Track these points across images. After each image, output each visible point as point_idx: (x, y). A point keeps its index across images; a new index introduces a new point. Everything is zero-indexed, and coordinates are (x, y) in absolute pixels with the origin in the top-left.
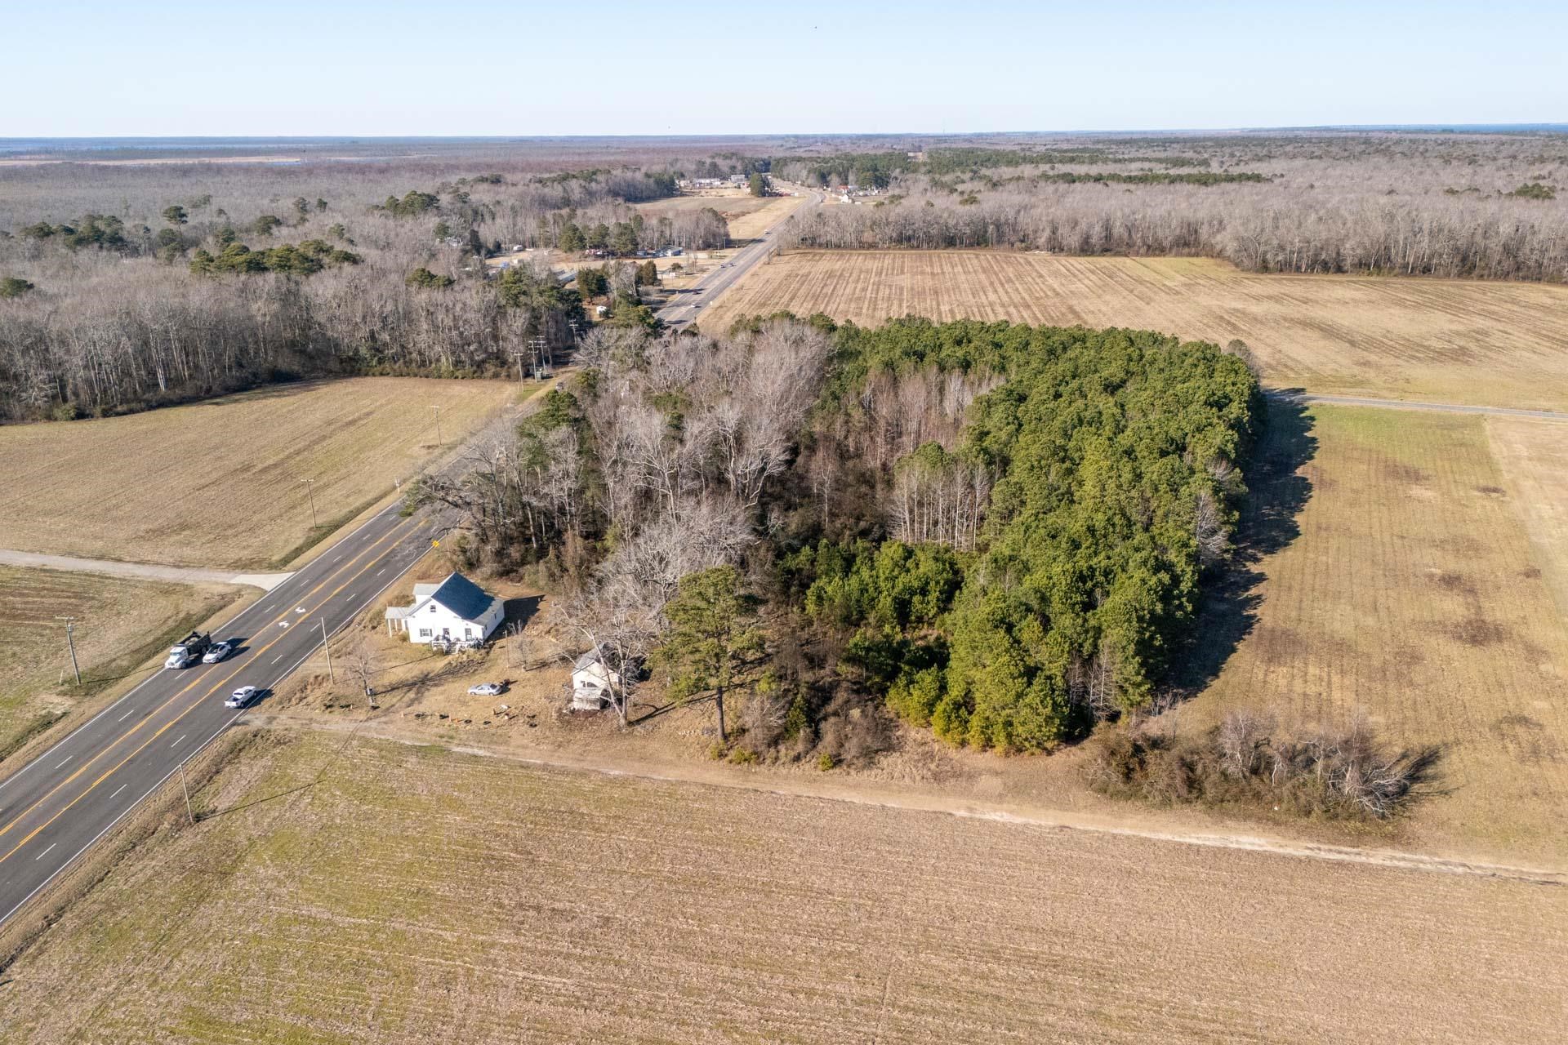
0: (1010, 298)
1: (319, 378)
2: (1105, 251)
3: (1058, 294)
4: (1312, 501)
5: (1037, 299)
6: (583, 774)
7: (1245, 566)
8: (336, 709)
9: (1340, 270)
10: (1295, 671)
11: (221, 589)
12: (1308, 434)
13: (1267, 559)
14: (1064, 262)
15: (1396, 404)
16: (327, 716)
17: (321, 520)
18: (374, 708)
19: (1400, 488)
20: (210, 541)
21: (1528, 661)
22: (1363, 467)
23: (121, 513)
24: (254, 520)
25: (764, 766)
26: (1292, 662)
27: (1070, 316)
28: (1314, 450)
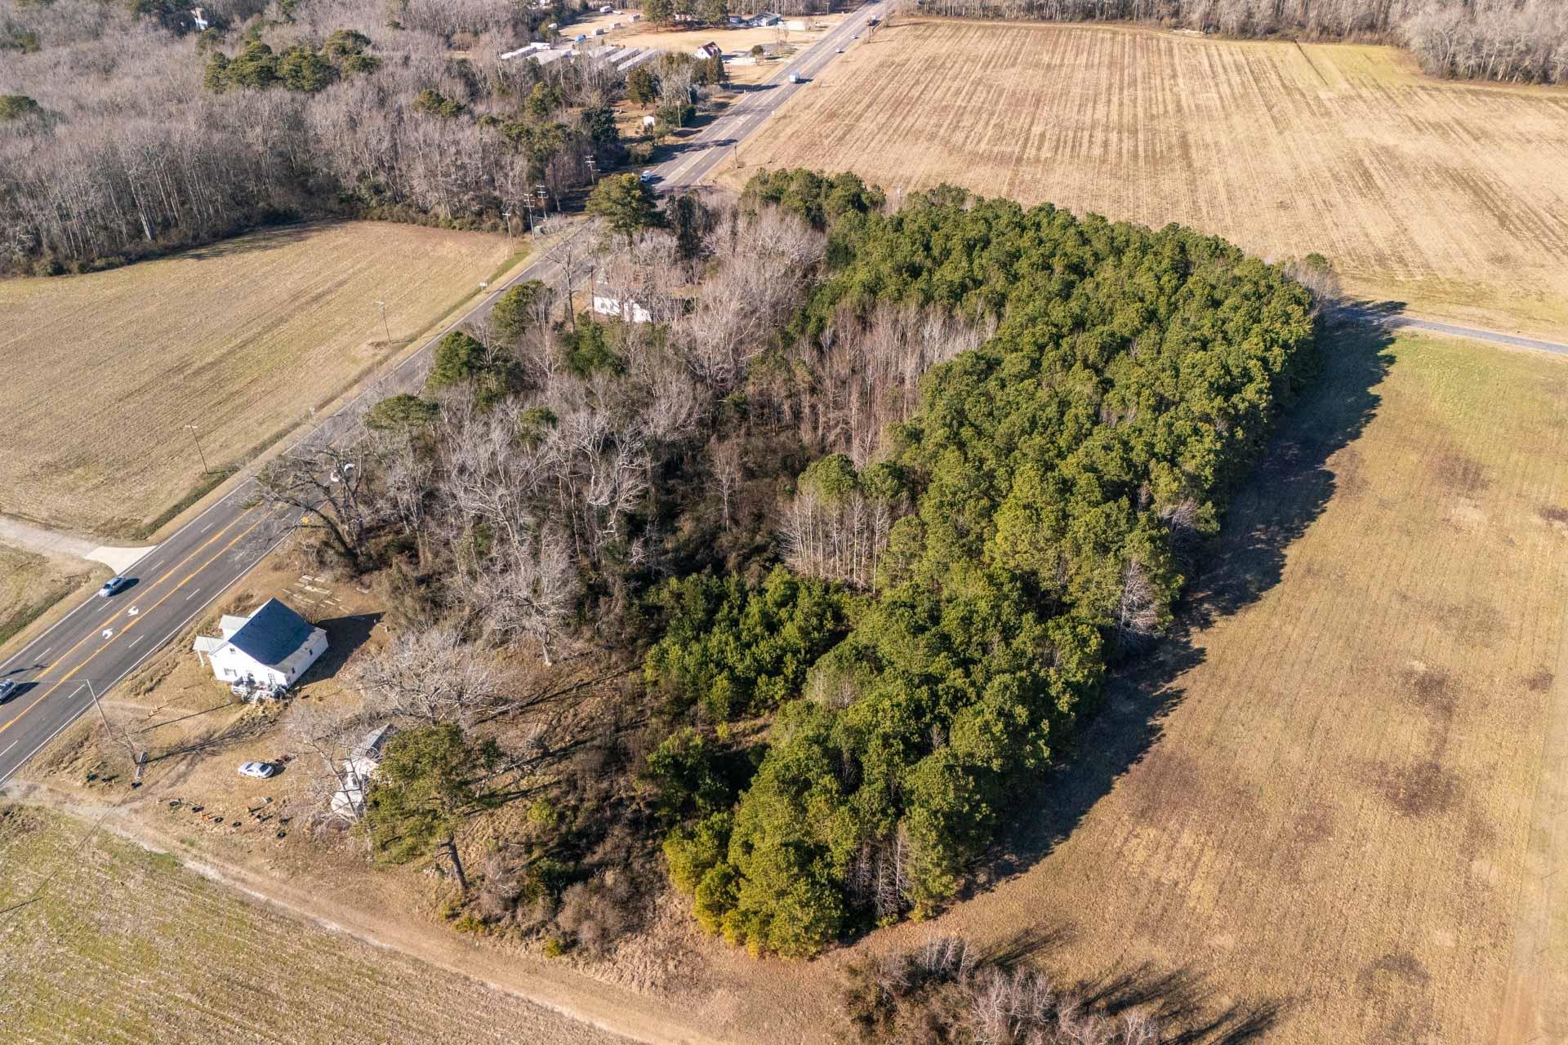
0: (1121, 115)
1: (316, 219)
2: (1271, 32)
3: (1179, 109)
4: (1323, 518)
5: (1152, 117)
7: (1187, 635)
8: (97, 782)
9: (1545, 79)
10: (1165, 837)
11: (74, 568)
12: (1372, 390)
13: (1220, 622)
14: (1213, 51)
15: (1508, 339)
16: (84, 794)
17: (214, 463)
18: (135, 786)
19: (1443, 501)
20: (96, 487)
21: (1461, 852)
22: (1414, 457)
23: (31, 433)
24: (153, 455)
25: (491, 939)
26: (1168, 820)
27: (1177, 152)
28: (1367, 422)
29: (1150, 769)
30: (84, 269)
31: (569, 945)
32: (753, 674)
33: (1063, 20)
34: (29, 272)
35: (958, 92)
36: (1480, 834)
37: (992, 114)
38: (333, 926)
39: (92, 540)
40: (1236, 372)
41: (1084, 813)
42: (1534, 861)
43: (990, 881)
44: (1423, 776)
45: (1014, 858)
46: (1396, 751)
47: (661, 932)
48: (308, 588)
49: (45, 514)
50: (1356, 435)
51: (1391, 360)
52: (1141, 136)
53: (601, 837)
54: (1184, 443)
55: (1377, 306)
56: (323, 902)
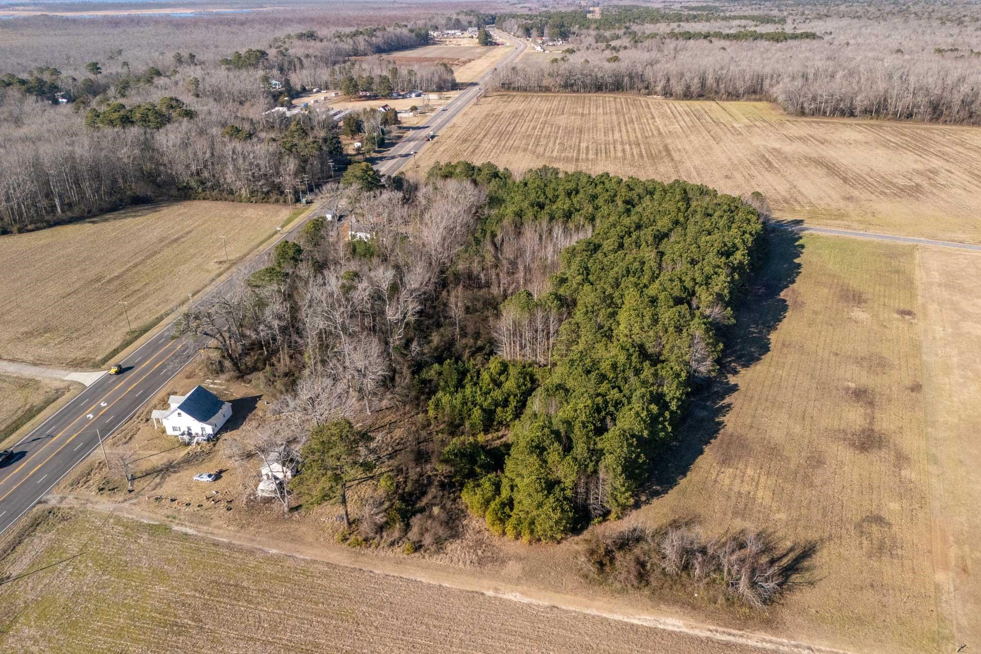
0: (629, 137)
1: (164, 200)
2: (700, 96)
3: (660, 133)
4: (785, 320)
5: (646, 137)
6: (251, 552)
7: (726, 378)
8: (106, 492)
9: (852, 114)
10: (738, 471)
11: (57, 384)
12: (797, 261)
13: (743, 371)
14: (671, 105)
15: (861, 235)
16: (99, 498)
17: (134, 326)
18: (130, 491)
19: (846, 310)
20: (60, 343)
21: (894, 467)
22: (826, 291)
23: (10, 317)
24: (93, 324)
25: (371, 549)
26: (738, 464)
27: (664, 153)
28: (797, 275)
29: (722, 441)
30: (21, 231)
31: (418, 547)
32: (493, 408)
33: (585, 92)
35: (534, 128)
36: (901, 459)
37: (556, 138)
38: (274, 551)
39: (66, 370)
40: (729, 245)
41: (692, 464)
42: (933, 469)
43: (648, 499)
44: (866, 434)
45: (658, 488)
46: (850, 424)
47: (470, 537)
48: (211, 386)
49: (32, 359)
50: (793, 282)
51: (802, 246)
52: (642, 147)
53: (424, 493)
54: (710, 278)
55: (789, 222)
56: (264, 539)
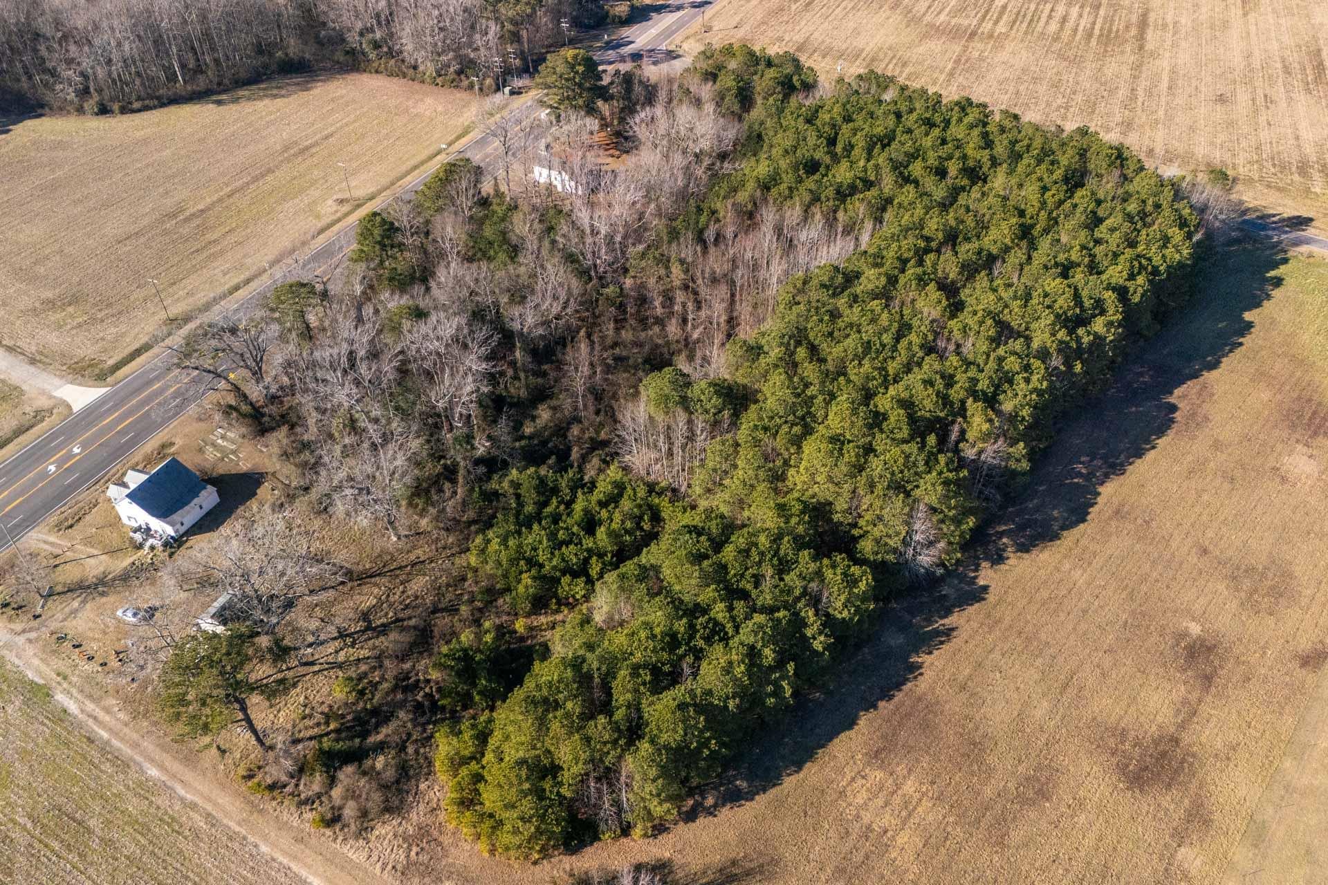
1: (324, 69)
6: (126, 766)
7: (977, 569)
8: (9, 611)
11: (43, 403)
13: (1013, 559)
18: (36, 617)
20: (79, 326)
30: (124, 110)
31: (333, 820)
32: (558, 574)
34: (80, 110)
36: (1197, 819)
38: (153, 772)
39: (62, 377)
40: (1087, 303)
41: (823, 746)
42: (1241, 855)
43: (715, 806)
44: (1160, 748)
45: (745, 784)
46: (1142, 719)
48: (220, 441)
49: (34, 349)
50: (1214, 365)
51: (1278, 282)
53: (387, 719)
55: (1284, 220)
56: (151, 747)
